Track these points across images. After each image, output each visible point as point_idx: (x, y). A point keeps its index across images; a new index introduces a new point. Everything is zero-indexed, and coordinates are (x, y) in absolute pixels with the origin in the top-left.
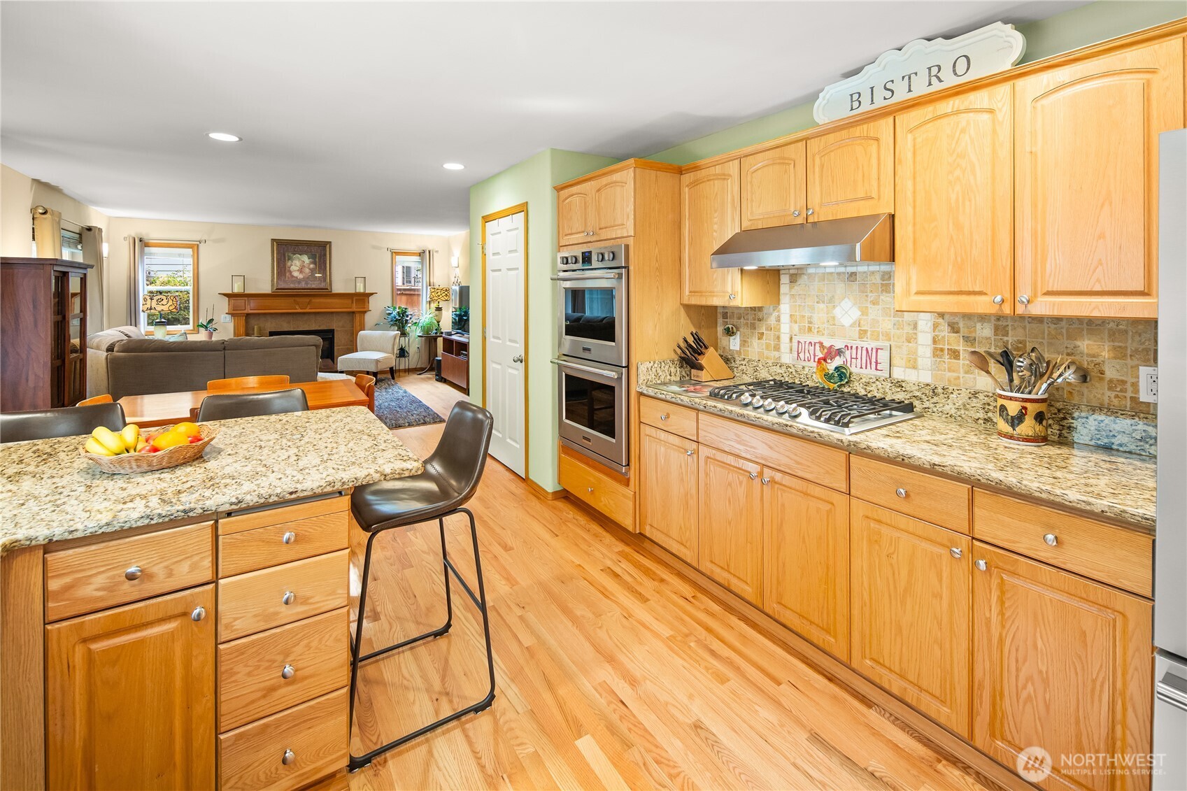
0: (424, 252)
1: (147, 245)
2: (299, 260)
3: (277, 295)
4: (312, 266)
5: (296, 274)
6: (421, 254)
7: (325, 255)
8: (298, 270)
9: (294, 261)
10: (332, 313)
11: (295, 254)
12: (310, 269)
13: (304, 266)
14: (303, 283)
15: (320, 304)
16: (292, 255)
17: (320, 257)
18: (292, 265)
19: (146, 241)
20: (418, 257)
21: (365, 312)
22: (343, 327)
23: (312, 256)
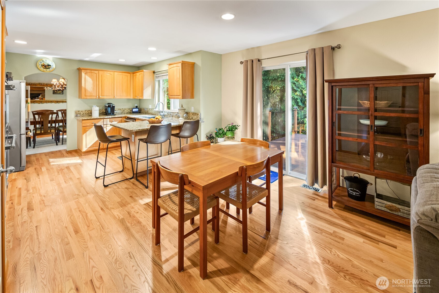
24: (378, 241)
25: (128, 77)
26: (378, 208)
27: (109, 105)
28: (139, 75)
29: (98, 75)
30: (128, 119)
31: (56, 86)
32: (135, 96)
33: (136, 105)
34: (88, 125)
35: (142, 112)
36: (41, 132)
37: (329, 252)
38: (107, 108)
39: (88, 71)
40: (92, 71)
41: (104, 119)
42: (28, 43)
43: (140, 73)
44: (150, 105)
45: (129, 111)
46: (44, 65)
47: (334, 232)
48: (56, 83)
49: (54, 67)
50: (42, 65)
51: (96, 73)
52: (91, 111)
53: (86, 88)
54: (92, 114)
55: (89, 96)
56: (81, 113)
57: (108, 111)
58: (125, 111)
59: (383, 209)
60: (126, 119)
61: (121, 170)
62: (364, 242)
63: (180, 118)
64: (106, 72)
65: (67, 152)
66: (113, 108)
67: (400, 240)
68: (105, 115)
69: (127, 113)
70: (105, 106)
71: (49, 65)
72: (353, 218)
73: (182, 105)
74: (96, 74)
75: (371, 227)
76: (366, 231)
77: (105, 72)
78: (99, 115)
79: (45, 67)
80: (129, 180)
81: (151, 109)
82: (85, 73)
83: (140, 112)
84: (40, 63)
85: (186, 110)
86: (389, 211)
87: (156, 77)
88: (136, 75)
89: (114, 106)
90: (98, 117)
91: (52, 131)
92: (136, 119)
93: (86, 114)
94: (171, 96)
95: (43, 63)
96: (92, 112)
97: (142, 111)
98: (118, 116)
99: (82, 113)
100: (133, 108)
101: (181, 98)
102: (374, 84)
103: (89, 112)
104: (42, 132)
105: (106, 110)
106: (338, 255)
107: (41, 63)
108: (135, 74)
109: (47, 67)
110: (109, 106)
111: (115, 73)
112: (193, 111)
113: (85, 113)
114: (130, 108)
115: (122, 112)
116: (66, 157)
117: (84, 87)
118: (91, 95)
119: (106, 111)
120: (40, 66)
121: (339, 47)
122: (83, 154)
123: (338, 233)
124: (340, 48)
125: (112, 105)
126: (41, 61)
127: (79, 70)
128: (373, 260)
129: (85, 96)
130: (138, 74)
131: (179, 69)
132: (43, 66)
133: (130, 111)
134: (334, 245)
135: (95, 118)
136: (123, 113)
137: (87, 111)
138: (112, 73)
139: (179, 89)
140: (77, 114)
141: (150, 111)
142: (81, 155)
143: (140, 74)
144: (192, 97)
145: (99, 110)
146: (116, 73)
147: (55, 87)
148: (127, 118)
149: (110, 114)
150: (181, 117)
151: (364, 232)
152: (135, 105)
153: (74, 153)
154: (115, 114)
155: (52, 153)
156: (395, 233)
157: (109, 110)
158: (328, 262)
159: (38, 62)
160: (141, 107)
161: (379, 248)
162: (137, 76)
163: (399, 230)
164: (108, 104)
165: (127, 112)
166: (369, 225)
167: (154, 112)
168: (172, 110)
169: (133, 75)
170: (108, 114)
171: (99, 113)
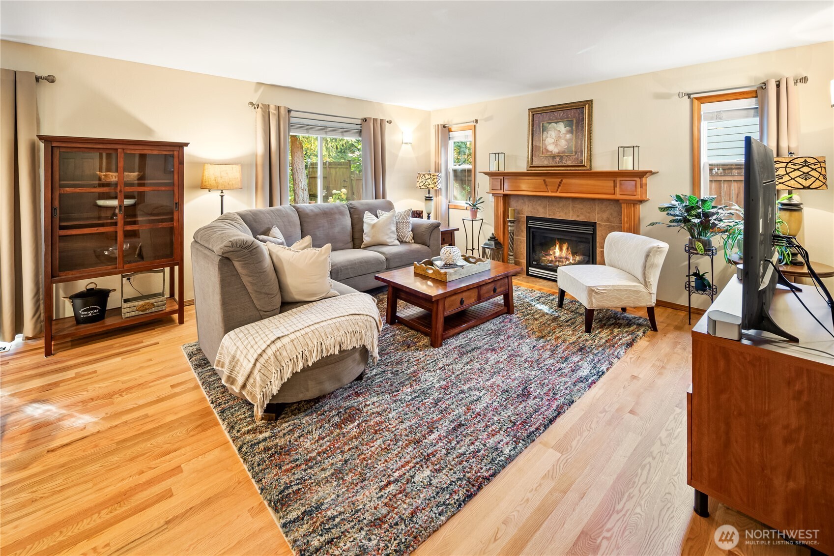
0: (764, 86)
1: (450, 131)
2: (555, 129)
3: (532, 173)
4: (569, 136)
5: (551, 148)
6: (758, 92)
7: (583, 120)
8: (553, 143)
9: (550, 132)
10: (594, 199)
11: (550, 123)
12: (566, 140)
13: (559, 137)
14: (558, 159)
15: (578, 187)
16: (547, 125)
17: (578, 123)
18: (547, 137)
19: (450, 127)
20: (754, 100)
21: (641, 202)
22: (608, 220)
23: (569, 124)
24: (138, 349)
26: (127, 316)
37: (85, 393)
47: (76, 373)
59: (133, 314)
62: (122, 359)
67: (158, 336)
72: (93, 348)
75: (122, 344)
76: (118, 349)
86: (141, 313)
102: (124, 149)
106: (99, 387)
121: (51, 80)
123: (81, 372)
124: (53, 81)
128: (141, 365)
134: (87, 384)
151: (117, 351)
156: (151, 334)
158: (91, 400)
161: (143, 353)
163: (154, 329)
166: (119, 343)
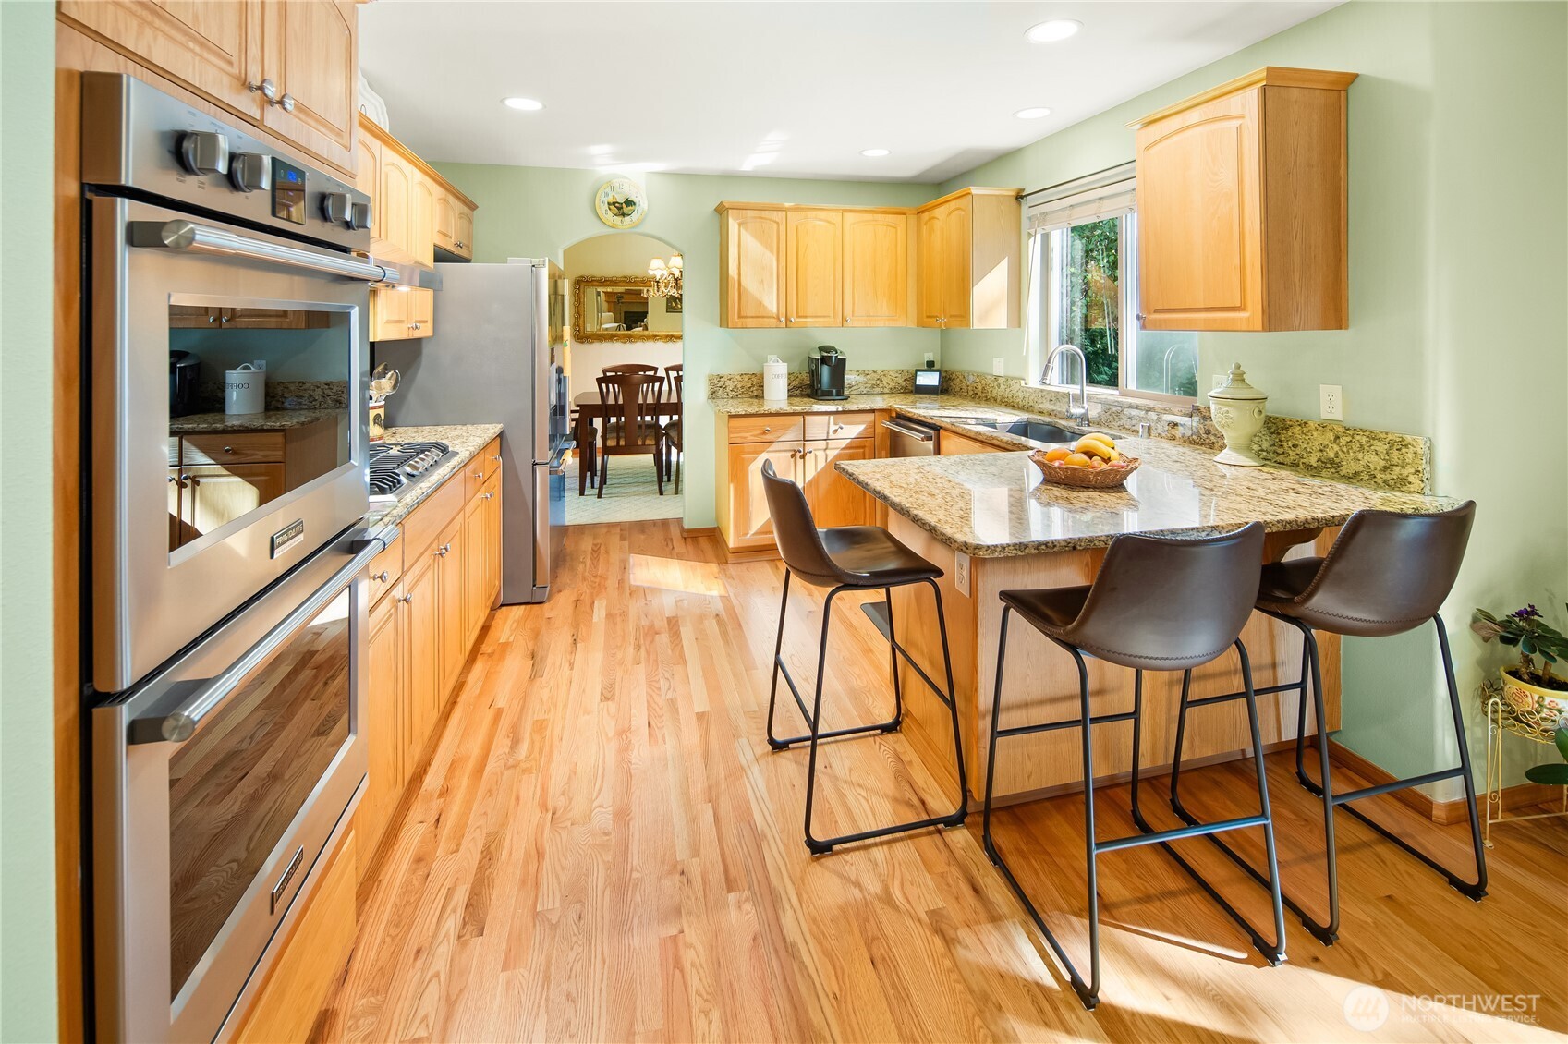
25: (899, 229)
27: (826, 354)
28: (944, 216)
29: (782, 228)
30: (902, 422)
31: (662, 285)
32: (928, 317)
33: (929, 356)
34: (751, 439)
35: (958, 389)
36: (618, 443)
38: (817, 366)
39: (750, 213)
40: (765, 214)
41: (807, 417)
42: (545, 107)
43: (953, 205)
44: (996, 360)
45: (900, 381)
46: (614, 204)
48: (661, 273)
49: (646, 208)
50: (609, 204)
51: (775, 222)
52: (762, 377)
53: (743, 283)
54: (763, 390)
55: (752, 317)
56: (728, 383)
57: (820, 382)
58: (884, 382)
60: (892, 420)
61: (887, 719)
63: (1222, 447)
64: (814, 214)
65: (685, 535)
66: (839, 368)
68: (808, 396)
69: (892, 391)
70: (811, 359)
71: (629, 203)
73: (1238, 367)
74: (775, 225)
77: (810, 214)
78: (789, 396)
79: (617, 211)
80: (939, 832)
81: (1001, 380)
82: (740, 225)
83: (946, 388)
84: (603, 198)
85: (1267, 403)
87: (1030, 218)
88: (934, 218)
89: (844, 360)
90: (787, 408)
91: (648, 442)
92: (941, 428)
93: (742, 387)
94: (1157, 311)
95: (613, 196)
96: (763, 382)
97: (956, 385)
98: (862, 406)
99: (730, 385)
100: (917, 371)
101: (1259, 325)
103: (755, 381)
104: (622, 443)
105: (814, 374)
107: (607, 195)
108: (926, 216)
109: (623, 208)
110: (825, 360)
111: (846, 214)
112: (1337, 416)
113: (739, 386)
114: (906, 368)
115: (873, 387)
116: (680, 557)
117: (736, 277)
118: (760, 315)
119: (812, 381)
120: (602, 208)
122: (731, 558)
125: (833, 354)
126: (608, 190)
127: (721, 211)
129: (740, 317)
130: (940, 212)
131: (1239, 129)
132: (612, 207)
133: (904, 384)
135: (774, 408)
136: (877, 390)
137: (746, 378)
138: (836, 217)
139: (1237, 261)
140: (717, 389)
141: (999, 386)
142: (727, 563)
143: (950, 213)
144: (1335, 315)
145: (789, 374)
146: (850, 217)
147: (658, 286)
148: (894, 415)
149: (829, 393)
150: (1237, 449)
152: (926, 355)
153: (703, 542)
154: (846, 392)
155: (641, 526)
157: (825, 372)
159: (600, 192)
160: (951, 366)
162: (938, 224)
164: (821, 349)
165: (892, 385)
167: (1020, 394)
168: (1132, 395)
169: (919, 222)
170: (819, 392)
171: (789, 385)
